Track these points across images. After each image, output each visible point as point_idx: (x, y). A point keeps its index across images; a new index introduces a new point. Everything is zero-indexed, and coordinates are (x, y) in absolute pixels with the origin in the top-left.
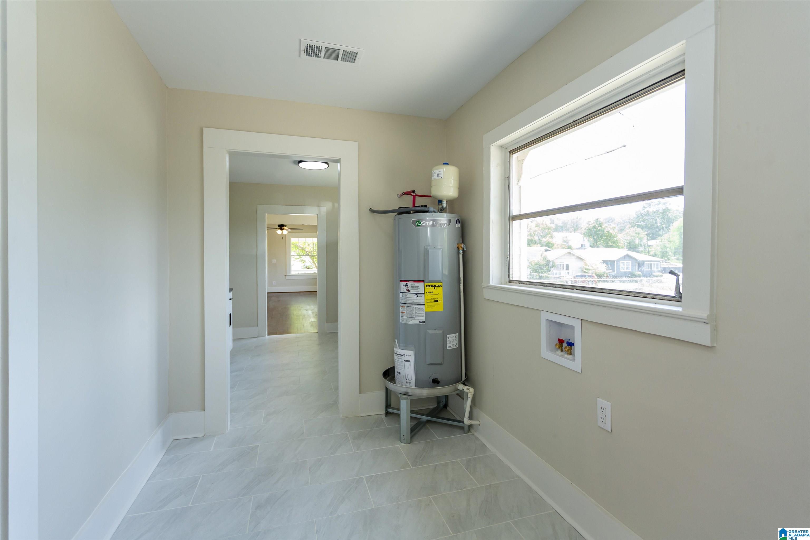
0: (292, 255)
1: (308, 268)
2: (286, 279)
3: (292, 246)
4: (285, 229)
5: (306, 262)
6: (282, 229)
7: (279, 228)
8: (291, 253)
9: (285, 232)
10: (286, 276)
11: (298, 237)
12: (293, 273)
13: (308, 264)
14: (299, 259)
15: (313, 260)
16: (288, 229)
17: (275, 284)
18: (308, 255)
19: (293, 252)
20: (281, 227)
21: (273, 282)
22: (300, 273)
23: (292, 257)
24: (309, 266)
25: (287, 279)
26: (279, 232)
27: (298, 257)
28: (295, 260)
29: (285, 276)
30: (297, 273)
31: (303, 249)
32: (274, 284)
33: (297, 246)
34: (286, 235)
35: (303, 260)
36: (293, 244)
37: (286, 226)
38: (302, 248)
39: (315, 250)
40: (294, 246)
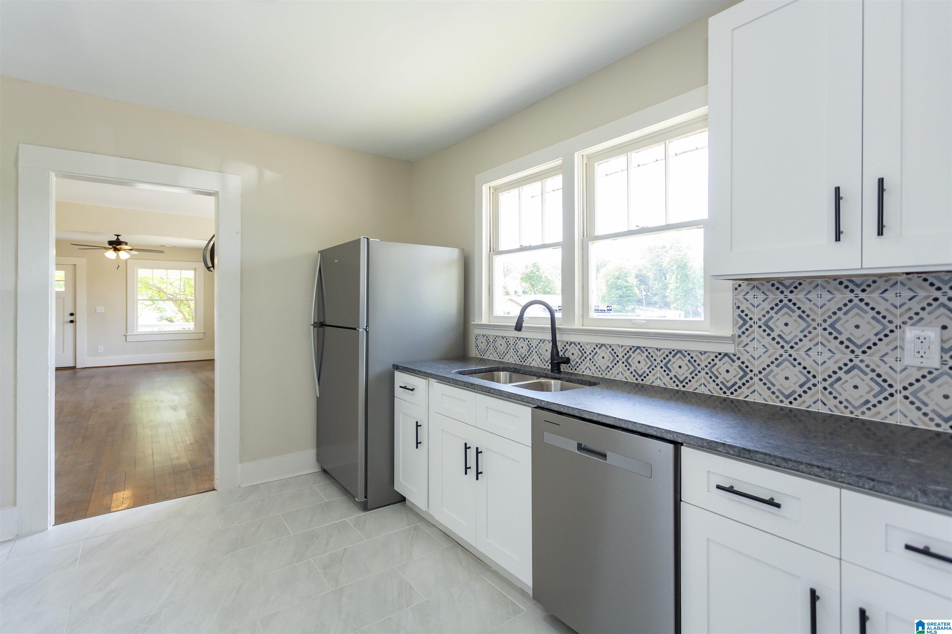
0: (139, 298)
1: (169, 321)
2: (126, 341)
3: (139, 285)
4: (124, 250)
5: (166, 311)
6: (117, 248)
7: (111, 247)
8: (137, 295)
9: (124, 255)
10: (126, 336)
11: (152, 268)
12: (141, 330)
13: (168, 315)
14: (153, 307)
15: (179, 307)
16: (131, 250)
17: (102, 351)
18: (169, 299)
19: (142, 294)
20: (114, 246)
21: (98, 347)
22: (155, 329)
23: (139, 302)
24: (171, 317)
25: (128, 341)
26: (111, 254)
27: (150, 302)
28: (145, 308)
29: (124, 337)
30: (149, 330)
31: (160, 290)
32: (99, 351)
33: (149, 287)
34: (126, 260)
35: (161, 308)
36: (142, 281)
37: (126, 244)
38: (159, 288)
39: (183, 292)
40: (143, 284)
